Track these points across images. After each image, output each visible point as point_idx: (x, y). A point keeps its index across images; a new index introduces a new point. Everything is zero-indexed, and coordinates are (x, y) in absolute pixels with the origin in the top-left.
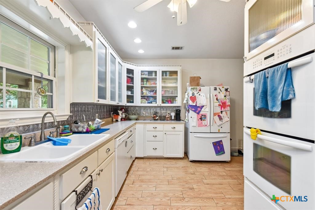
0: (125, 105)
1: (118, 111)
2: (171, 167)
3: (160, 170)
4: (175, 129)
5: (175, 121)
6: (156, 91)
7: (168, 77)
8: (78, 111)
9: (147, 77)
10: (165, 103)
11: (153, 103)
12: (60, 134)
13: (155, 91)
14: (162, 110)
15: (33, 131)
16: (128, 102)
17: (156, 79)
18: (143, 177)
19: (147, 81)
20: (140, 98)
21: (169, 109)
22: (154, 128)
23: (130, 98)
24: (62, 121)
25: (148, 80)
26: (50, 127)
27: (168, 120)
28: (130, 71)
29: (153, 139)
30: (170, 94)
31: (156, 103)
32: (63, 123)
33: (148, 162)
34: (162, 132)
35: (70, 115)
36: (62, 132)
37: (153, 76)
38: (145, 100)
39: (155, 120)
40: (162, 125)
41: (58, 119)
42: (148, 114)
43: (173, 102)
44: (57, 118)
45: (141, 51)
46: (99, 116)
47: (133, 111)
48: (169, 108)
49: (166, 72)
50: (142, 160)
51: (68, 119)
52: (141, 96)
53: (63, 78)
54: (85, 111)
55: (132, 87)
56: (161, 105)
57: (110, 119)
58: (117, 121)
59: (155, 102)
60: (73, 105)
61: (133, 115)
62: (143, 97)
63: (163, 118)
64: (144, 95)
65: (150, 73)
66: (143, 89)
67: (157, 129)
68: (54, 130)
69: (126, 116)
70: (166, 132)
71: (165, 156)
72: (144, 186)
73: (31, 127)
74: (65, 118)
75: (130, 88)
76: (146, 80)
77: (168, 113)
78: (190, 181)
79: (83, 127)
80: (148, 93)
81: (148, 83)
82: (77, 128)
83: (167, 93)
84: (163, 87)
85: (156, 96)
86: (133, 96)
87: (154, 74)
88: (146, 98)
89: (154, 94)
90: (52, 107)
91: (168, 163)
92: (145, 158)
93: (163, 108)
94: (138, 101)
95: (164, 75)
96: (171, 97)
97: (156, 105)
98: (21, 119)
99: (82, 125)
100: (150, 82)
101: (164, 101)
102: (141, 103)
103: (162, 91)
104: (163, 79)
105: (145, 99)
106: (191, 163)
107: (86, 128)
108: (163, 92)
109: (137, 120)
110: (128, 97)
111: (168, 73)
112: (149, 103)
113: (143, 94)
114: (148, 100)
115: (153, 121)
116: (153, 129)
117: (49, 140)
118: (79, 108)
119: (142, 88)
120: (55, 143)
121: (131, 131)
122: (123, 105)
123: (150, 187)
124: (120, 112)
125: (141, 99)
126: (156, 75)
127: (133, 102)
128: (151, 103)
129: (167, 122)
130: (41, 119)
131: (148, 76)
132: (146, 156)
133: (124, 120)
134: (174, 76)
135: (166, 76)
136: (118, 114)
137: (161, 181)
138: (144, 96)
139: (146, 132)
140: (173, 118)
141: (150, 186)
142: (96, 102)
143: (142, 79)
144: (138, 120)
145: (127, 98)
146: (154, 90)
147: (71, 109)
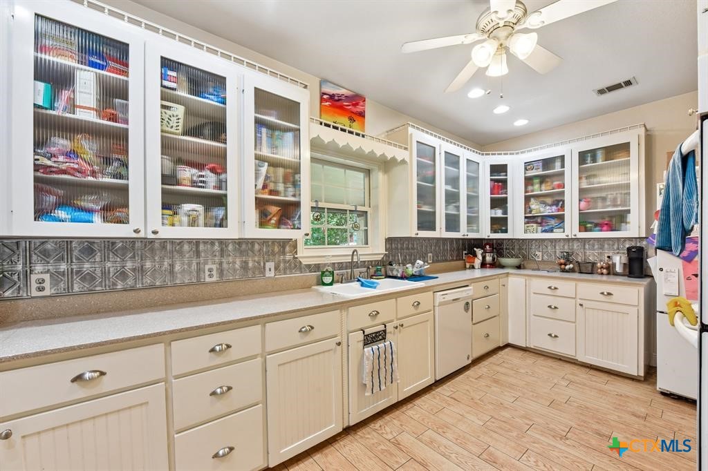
0: (487, 238)
1: (475, 249)
2: (585, 385)
3: (551, 379)
4: (610, 297)
5: (626, 278)
6: (563, 201)
7: (600, 162)
8: (397, 248)
9: (540, 172)
10: (591, 230)
11: (555, 230)
12: (372, 276)
13: (561, 203)
14: (587, 247)
15: (346, 269)
16: (494, 231)
17: (562, 174)
18: (503, 378)
19: (541, 183)
20: (523, 220)
21: (609, 245)
22: (550, 288)
23: (499, 224)
24: (375, 261)
25: (543, 179)
26: (361, 267)
27: (602, 274)
28: (498, 169)
29: (549, 312)
30: (608, 206)
31: (564, 232)
32: (377, 263)
33: (530, 360)
34: (574, 301)
35: (386, 254)
36: (375, 273)
37: (558, 169)
38: (535, 225)
39: (564, 271)
40: (573, 284)
41: (363, 259)
42: (547, 255)
43: (620, 226)
44: (361, 257)
45: (521, 123)
46: (435, 258)
47: (513, 249)
48: (611, 242)
49: (593, 153)
50: (521, 353)
51: (383, 258)
52: (526, 217)
53: (376, 208)
54: (408, 248)
55: (505, 201)
56: (575, 235)
57: (460, 263)
58: (473, 267)
59: (562, 230)
60: (390, 241)
61: (512, 257)
62: (530, 219)
63: (587, 269)
64: (534, 213)
65: (547, 163)
66: (530, 201)
67: (558, 292)
68: (364, 269)
69: (494, 259)
70: (581, 302)
71: (581, 358)
72: (495, 389)
73: (344, 265)
74: (379, 258)
75: (499, 203)
76: (537, 181)
77: (606, 255)
78: (612, 422)
79: (397, 271)
80: (542, 209)
81: (543, 187)
82: (392, 270)
83: (600, 204)
84: (582, 191)
85: (564, 214)
86: (507, 218)
87: (558, 164)
88: (539, 220)
89: (558, 210)
90: (367, 244)
91: (583, 375)
92: (528, 351)
93: (591, 242)
94: (517, 229)
95: (589, 161)
96: (612, 215)
97: (563, 236)
98: (333, 256)
99: (396, 267)
100: (549, 184)
101: (589, 225)
102: (526, 232)
103: (580, 200)
104: (581, 171)
105: (537, 223)
106: (663, 397)
107: (401, 272)
108: (583, 203)
109: (519, 267)
110: (494, 221)
111: (600, 155)
112: (545, 231)
113: (530, 212)
114: (544, 224)
115: (558, 274)
116: (549, 292)
117: (359, 281)
118: (399, 245)
119: (527, 199)
120: (362, 285)
121: (487, 287)
122: (483, 237)
123: (505, 395)
124: (479, 252)
125: (525, 223)
126: (563, 166)
127: (506, 231)
128: (551, 231)
129: (599, 277)
130: (350, 257)
131: (544, 170)
132: (532, 347)
133: (489, 267)
134: (619, 157)
135: (594, 160)
136: (475, 255)
137: (535, 395)
138: (534, 217)
139: (532, 295)
140: (619, 269)
141: (506, 393)
142: (414, 236)
143: (529, 181)
144: (524, 268)
145: (492, 224)
146: (558, 201)
147: (388, 246)
